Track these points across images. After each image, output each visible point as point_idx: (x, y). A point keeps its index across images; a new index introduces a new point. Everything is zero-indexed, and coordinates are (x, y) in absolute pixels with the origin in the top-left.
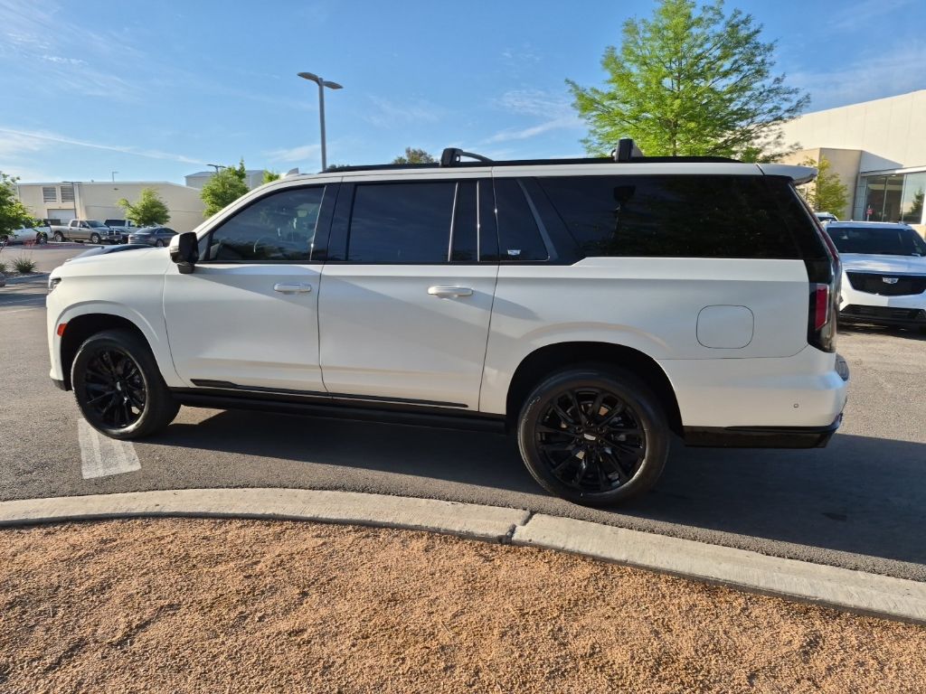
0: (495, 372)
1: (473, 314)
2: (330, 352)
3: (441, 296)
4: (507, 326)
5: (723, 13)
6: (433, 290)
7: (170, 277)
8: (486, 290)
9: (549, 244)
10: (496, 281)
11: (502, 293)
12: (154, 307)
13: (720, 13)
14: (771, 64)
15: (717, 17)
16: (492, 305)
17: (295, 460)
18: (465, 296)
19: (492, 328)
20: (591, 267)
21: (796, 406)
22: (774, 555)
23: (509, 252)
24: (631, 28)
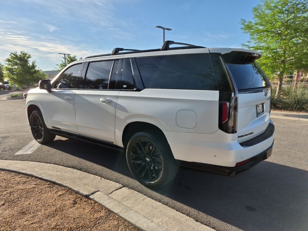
0: (118, 131)
3: (103, 102)
6: (101, 99)
8: (115, 100)
10: (118, 97)
12: (42, 102)
16: (116, 106)
18: (109, 102)
19: (116, 115)
20: (146, 93)
21: (215, 156)
22: (199, 222)
23: (123, 86)
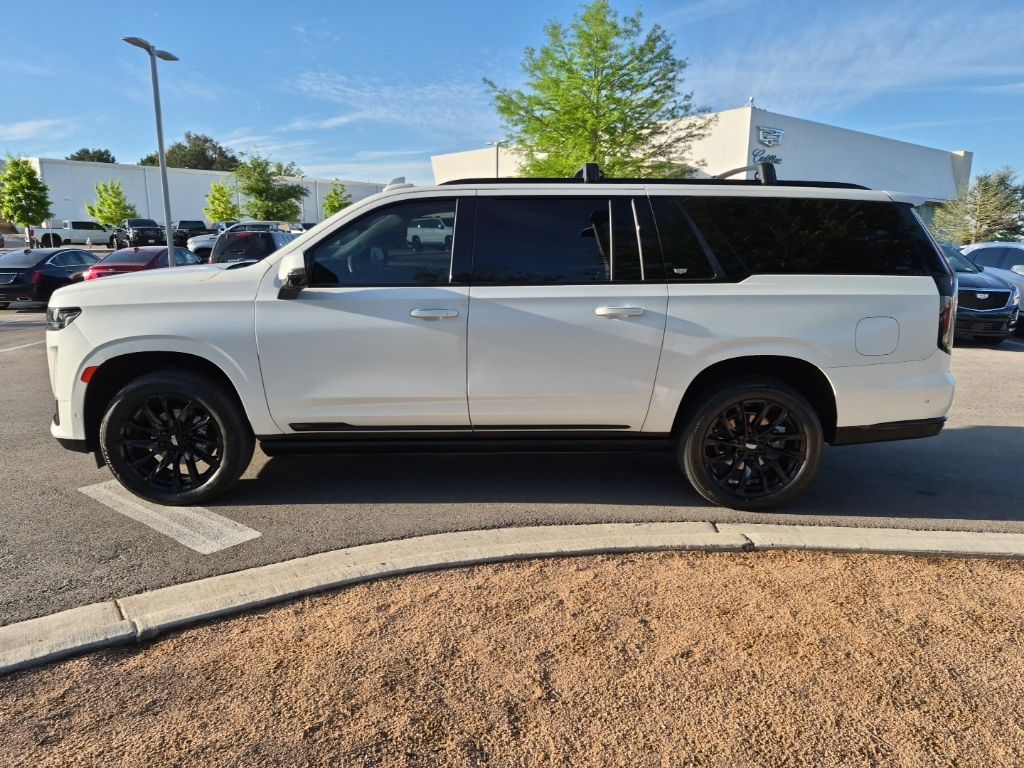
0: (666, 390)
1: (644, 333)
2: (481, 381)
3: (611, 316)
4: (680, 345)
5: (641, 27)
6: (601, 311)
7: (263, 304)
8: (659, 309)
9: (714, 262)
10: (666, 299)
11: (673, 311)
12: (240, 342)
13: (637, 26)
14: (681, 81)
15: (635, 29)
16: (665, 323)
17: (435, 502)
18: (635, 316)
19: (665, 347)
20: (758, 285)
23: (675, 271)
24: (555, 32)
